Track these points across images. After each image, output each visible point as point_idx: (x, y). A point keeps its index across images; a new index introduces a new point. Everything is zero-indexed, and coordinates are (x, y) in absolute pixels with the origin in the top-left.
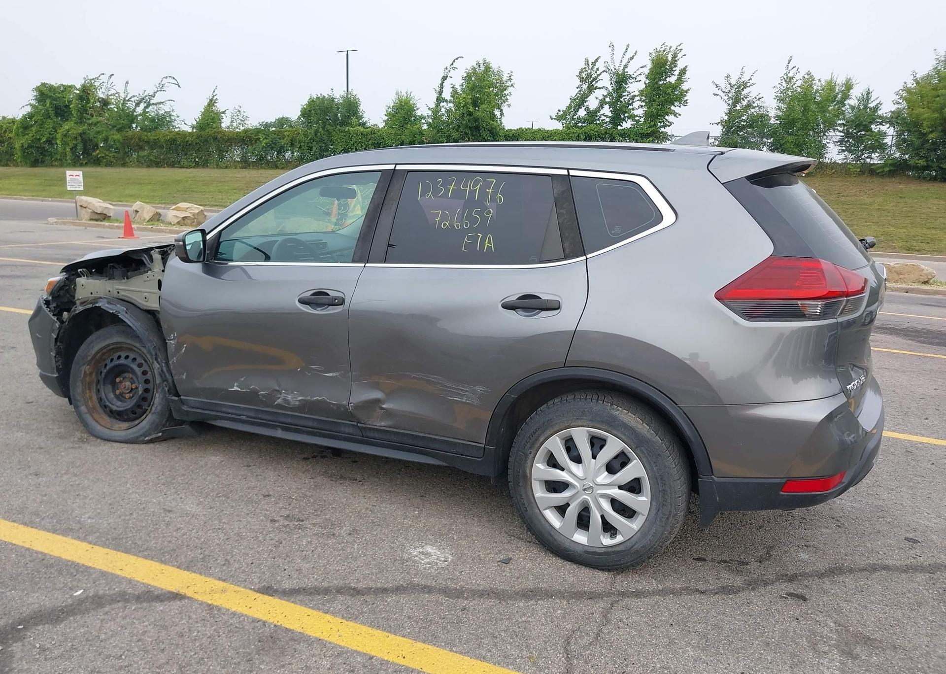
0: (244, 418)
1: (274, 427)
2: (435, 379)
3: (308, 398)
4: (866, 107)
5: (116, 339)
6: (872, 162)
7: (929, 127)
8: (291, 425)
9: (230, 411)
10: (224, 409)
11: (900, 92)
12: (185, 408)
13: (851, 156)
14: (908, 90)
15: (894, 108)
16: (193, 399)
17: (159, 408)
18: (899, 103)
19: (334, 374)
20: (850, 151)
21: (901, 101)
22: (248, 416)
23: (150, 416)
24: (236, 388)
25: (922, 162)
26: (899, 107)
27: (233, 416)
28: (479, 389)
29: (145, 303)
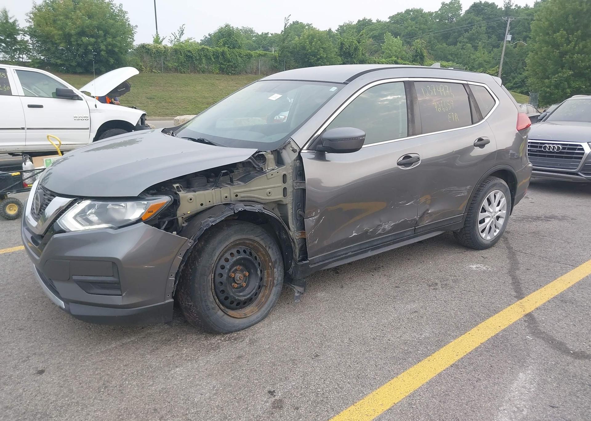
0: (350, 253)
1: (366, 252)
2: (453, 188)
3: (397, 222)
4: (7, 22)
5: (232, 239)
6: (24, 61)
7: (59, 40)
8: (378, 245)
9: (342, 253)
10: (339, 254)
11: (29, 14)
12: (311, 266)
13: (8, 56)
14: (35, 14)
15: (28, 25)
16: (318, 256)
17: (280, 279)
18: (30, 22)
19: (411, 203)
20: (6, 52)
21: (31, 20)
22: (352, 252)
23: (274, 289)
24: (354, 234)
25: (59, 62)
26: (31, 24)
27: (344, 256)
28: (468, 187)
29: (268, 198)
